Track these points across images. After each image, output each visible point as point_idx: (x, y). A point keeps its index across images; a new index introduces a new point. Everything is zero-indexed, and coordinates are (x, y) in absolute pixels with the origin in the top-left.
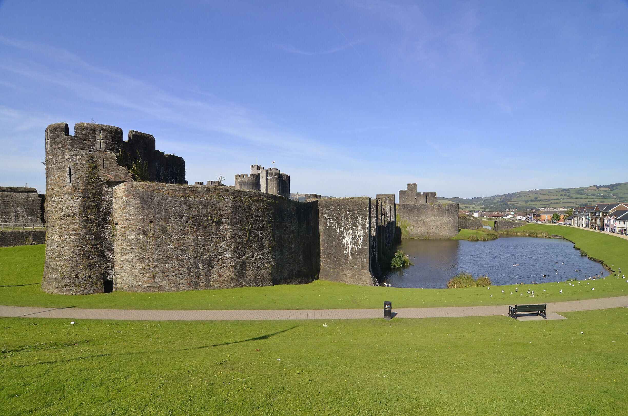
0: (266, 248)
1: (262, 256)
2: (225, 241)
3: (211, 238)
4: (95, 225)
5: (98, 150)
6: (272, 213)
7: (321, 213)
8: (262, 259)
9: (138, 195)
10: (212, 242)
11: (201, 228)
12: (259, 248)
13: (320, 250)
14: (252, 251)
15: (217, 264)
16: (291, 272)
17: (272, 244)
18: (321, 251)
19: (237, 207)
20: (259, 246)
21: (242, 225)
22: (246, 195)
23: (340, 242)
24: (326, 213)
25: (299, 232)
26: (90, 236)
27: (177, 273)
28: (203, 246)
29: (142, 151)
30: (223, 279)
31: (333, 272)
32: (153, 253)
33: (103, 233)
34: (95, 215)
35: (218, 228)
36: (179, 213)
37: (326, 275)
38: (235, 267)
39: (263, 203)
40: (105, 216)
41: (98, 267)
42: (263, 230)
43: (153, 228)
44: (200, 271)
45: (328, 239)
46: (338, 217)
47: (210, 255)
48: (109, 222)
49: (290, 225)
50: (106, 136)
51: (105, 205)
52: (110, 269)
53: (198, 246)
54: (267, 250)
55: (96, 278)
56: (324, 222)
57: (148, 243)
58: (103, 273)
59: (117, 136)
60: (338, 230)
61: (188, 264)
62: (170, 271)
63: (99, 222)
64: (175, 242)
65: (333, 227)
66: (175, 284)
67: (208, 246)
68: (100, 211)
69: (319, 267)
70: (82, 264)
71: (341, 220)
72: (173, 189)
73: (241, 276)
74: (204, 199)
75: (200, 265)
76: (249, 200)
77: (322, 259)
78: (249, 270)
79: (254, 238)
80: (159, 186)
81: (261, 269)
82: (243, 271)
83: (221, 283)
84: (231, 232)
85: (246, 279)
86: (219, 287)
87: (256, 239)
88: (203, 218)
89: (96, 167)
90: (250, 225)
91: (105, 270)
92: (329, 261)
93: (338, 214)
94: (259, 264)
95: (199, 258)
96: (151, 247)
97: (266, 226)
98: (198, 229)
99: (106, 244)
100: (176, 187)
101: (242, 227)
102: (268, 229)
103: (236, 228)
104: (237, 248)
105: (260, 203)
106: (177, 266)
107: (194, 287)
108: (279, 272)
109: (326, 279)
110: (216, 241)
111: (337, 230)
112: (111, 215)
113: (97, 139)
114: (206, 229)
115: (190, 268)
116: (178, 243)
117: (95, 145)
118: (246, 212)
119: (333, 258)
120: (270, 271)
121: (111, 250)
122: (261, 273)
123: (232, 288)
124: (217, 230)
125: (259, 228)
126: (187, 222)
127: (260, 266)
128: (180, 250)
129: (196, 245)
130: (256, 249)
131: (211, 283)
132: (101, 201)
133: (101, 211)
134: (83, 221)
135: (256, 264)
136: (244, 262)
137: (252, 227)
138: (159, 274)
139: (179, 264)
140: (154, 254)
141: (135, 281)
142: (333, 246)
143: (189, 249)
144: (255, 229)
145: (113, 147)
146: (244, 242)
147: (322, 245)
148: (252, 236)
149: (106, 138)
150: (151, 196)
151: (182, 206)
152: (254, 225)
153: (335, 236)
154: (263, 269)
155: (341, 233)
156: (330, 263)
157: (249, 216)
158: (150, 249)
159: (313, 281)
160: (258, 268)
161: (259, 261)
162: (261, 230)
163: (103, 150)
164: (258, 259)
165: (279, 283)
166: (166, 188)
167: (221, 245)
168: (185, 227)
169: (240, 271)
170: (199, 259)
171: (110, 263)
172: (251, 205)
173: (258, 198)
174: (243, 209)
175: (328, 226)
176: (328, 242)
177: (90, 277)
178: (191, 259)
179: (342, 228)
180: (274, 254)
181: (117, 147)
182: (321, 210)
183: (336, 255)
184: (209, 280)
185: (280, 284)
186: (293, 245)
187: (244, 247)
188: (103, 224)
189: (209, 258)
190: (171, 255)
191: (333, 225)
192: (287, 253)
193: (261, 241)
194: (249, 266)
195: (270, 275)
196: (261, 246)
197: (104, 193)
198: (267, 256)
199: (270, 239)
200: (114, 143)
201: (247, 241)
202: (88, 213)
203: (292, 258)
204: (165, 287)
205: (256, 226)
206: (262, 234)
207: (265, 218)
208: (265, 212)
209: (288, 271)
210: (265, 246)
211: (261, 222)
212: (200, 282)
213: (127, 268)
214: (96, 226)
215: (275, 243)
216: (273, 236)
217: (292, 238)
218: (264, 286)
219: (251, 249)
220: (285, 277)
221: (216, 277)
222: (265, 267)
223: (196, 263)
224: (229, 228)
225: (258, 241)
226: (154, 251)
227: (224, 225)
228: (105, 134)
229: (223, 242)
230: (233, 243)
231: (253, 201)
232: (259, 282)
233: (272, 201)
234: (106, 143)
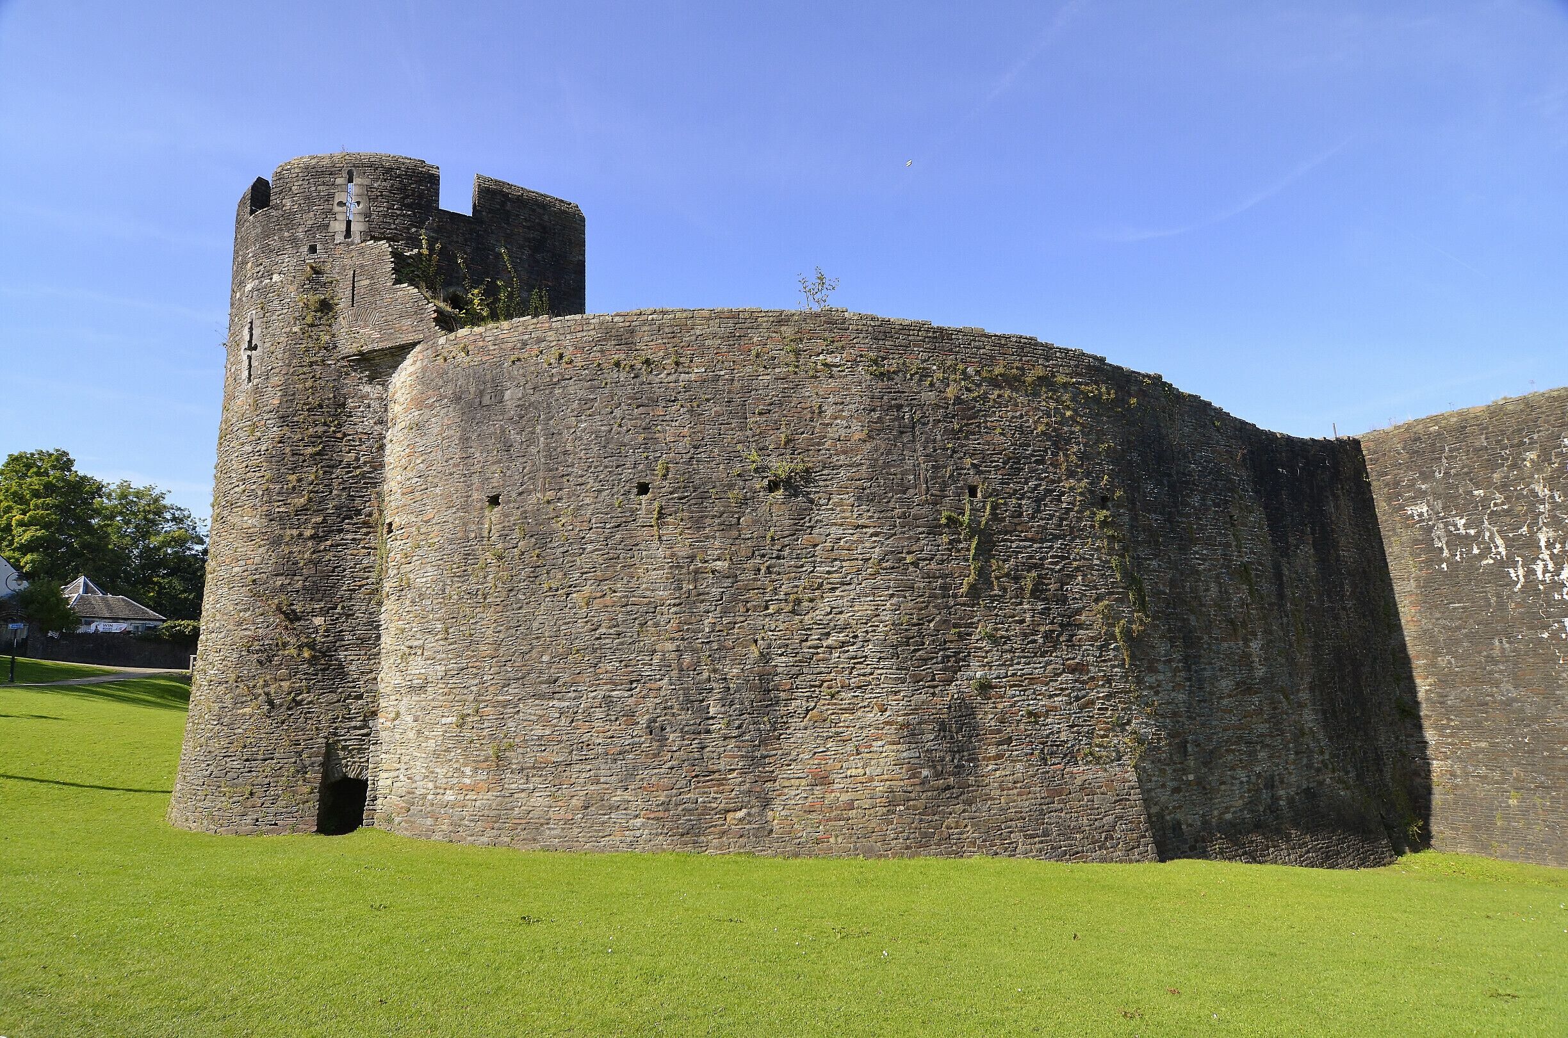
0: (1093, 639)
1: (1076, 681)
2: (843, 584)
3: (768, 568)
4: (308, 533)
5: (339, 242)
6: (1114, 457)
7: (1389, 500)
8: (1077, 699)
9: (449, 391)
10: (775, 591)
11: (714, 517)
12: (1047, 636)
13: (1412, 689)
14: (1006, 647)
15: (808, 711)
16: (1265, 795)
17: (1130, 622)
18: (1421, 695)
19: (899, 407)
20: (1052, 623)
21: (935, 504)
22: (951, 350)
23: (1546, 635)
24: (1420, 495)
25: (1279, 575)
26: (288, 581)
27: (600, 750)
28: (725, 612)
29: (523, 253)
30: (845, 797)
31: (1525, 812)
32: (498, 645)
33: (337, 567)
34: (314, 492)
35: (800, 523)
36: (605, 447)
37: (1477, 827)
38: (910, 734)
39: (1051, 398)
40: (352, 498)
41: (309, 712)
42: (1063, 537)
43: (501, 526)
44: (713, 744)
45: (1459, 628)
46: (1503, 503)
47: (765, 657)
48: (366, 524)
49: (1226, 535)
50: (369, 188)
51: (353, 455)
52: (355, 728)
53: (703, 607)
54: (1100, 648)
55: (295, 762)
56: (1416, 542)
57: (480, 598)
58: (324, 741)
59: (413, 190)
60: (1518, 574)
61: (650, 703)
62: (565, 738)
63: (324, 521)
64: (587, 589)
65: (1482, 556)
66: (586, 808)
67: (755, 608)
68: (333, 476)
69: (1418, 780)
70: (251, 700)
71: (1525, 514)
72: (579, 335)
73: (948, 788)
74: (722, 373)
75: (712, 711)
76: (966, 376)
77: (1430, 735)
78: (999, 756)
79: (1016, 579)
80: (523, 334)
81: (1071, 757)
82: (961, 759)
83: (830, 820)
84: (874, 539)
85: (983, 811)
86: (818, 842)
87: (1029, 584)
88: (722, 466)
89: (325, 307)
90: (984, 507)
91: (336, 728)
92: (1483, 745)
93: (1504, 487)
94: (1058, 727)
95: (705, 675)
96: (490, 614)
97: (1079, 519)
98: (698, 524)
99: (348, 616)
100: (592, 326)
101: (939, 512)
102: (1095, 537)
103: (903, 516)
104: (915, 625)
105: (1036, 394)
106: (599, 713)
107: (682, 835)
108: (1189, 783)
109: (1483, 848)
110: (797, 586)
111: (1511, 571)
112: (377, 493)
113: (336, 202)
114: (739, 519)
115: (663, 729)
116: (599, 594)
117: (328, 226)
118: (954, 434)
119: (1510, 731)
120: (1132, 776)
121: (370, 640)
122: (1078, 781)
123: (894, 855)
124: (795, 524)
125: (1044, 528)
126: (643, 489)
127: (1063, 737)
128: (612, 631)
129: (688, 602)
130: (1034, 641)
131: (776, 815)
132: (339, 435)
133: (337, 478)
134: (271, 520)
135: (1036, 723)
136: (964, 712)
137: (994, 516)
138: (520, 750)
139: (608, 701)
140: (501, 652)
141: (431, 785)
142: (1496, 663)
143: (657, 625)
144: (1019, 528)
145: (396, 229)
146: (955, 596)
147: (1419, 664)
148: (999, 568)
149: (370, 195)
150: (493, 380)
151: (618, 413)
152: (1005, 504)
153: (1502, 606)
154: (1086, 755)
155: (1541, 587)
156: (1493, 757)
157: (972, 455)
158: (487, 624)
159: (1401, 853)
160: (1050, 749)
161: (1055, 709)
162: (1056, 537)
163: (357, 240)
164: (1051, 697)
165: (1196, 848)
166: (551, 335)
167: (823, 607)
168: (633, 512)
169: (942, 759)
170: (709, 680)
171: (362, 698)
172: (984, 398)
173: (1022, 369)
174: (939, 421)
175: (1442, 561)
176: (1458, 642)
177: (272, 759)
178: (666, 680)
179: (1547, 558)
180: (1150, 679)
181: (414, 230)
182: (1387, 485)
183: (1530, 711)
184: (766, 803)
185: (1204, 855)
186: (1255, 645)
187: (955, 626)
188: (340, 531)
189: (761, 676)
190: (570, 657)
191: (1476, 551)
192: (1226, 684)
193: (1063, 600)
194: (999, 731)
195: (1136, 796)
196: (1061, 625)
197: (352, 405)
198: (1103, 686)
199: (1113, 593)
200: (398, 212)
201: (974, 592)
202: (290, 486)
203: (1260, 711)
204: (542, 825)
205: (1020, 515)
206: (1063, 558)
207: (1071, 474)
208: (1068, 442)
209: (1242, 783)
210: (1089, 627)
211: (1049, 492)
212: (714, 805)
213: (410, 719)
214: (312, 537)
215: (1147, 616)
216: (1131, 580)
217: (1243, 603)
218: (1103, 860)
219: (1002, 637)
220: (1228, 816)
221: (804, 782)
222: (1097, 746)
223: (694, 701)
224: (866, 515)
225: (1038, 592)
226: (502, 636)
227: (836, 498)
228: (367, 182)
229: (837, 593)
230: (892, 596)
231: (994, 383)
232: (1067, 832)
233: (1106, 392)
234: (367, 215)
